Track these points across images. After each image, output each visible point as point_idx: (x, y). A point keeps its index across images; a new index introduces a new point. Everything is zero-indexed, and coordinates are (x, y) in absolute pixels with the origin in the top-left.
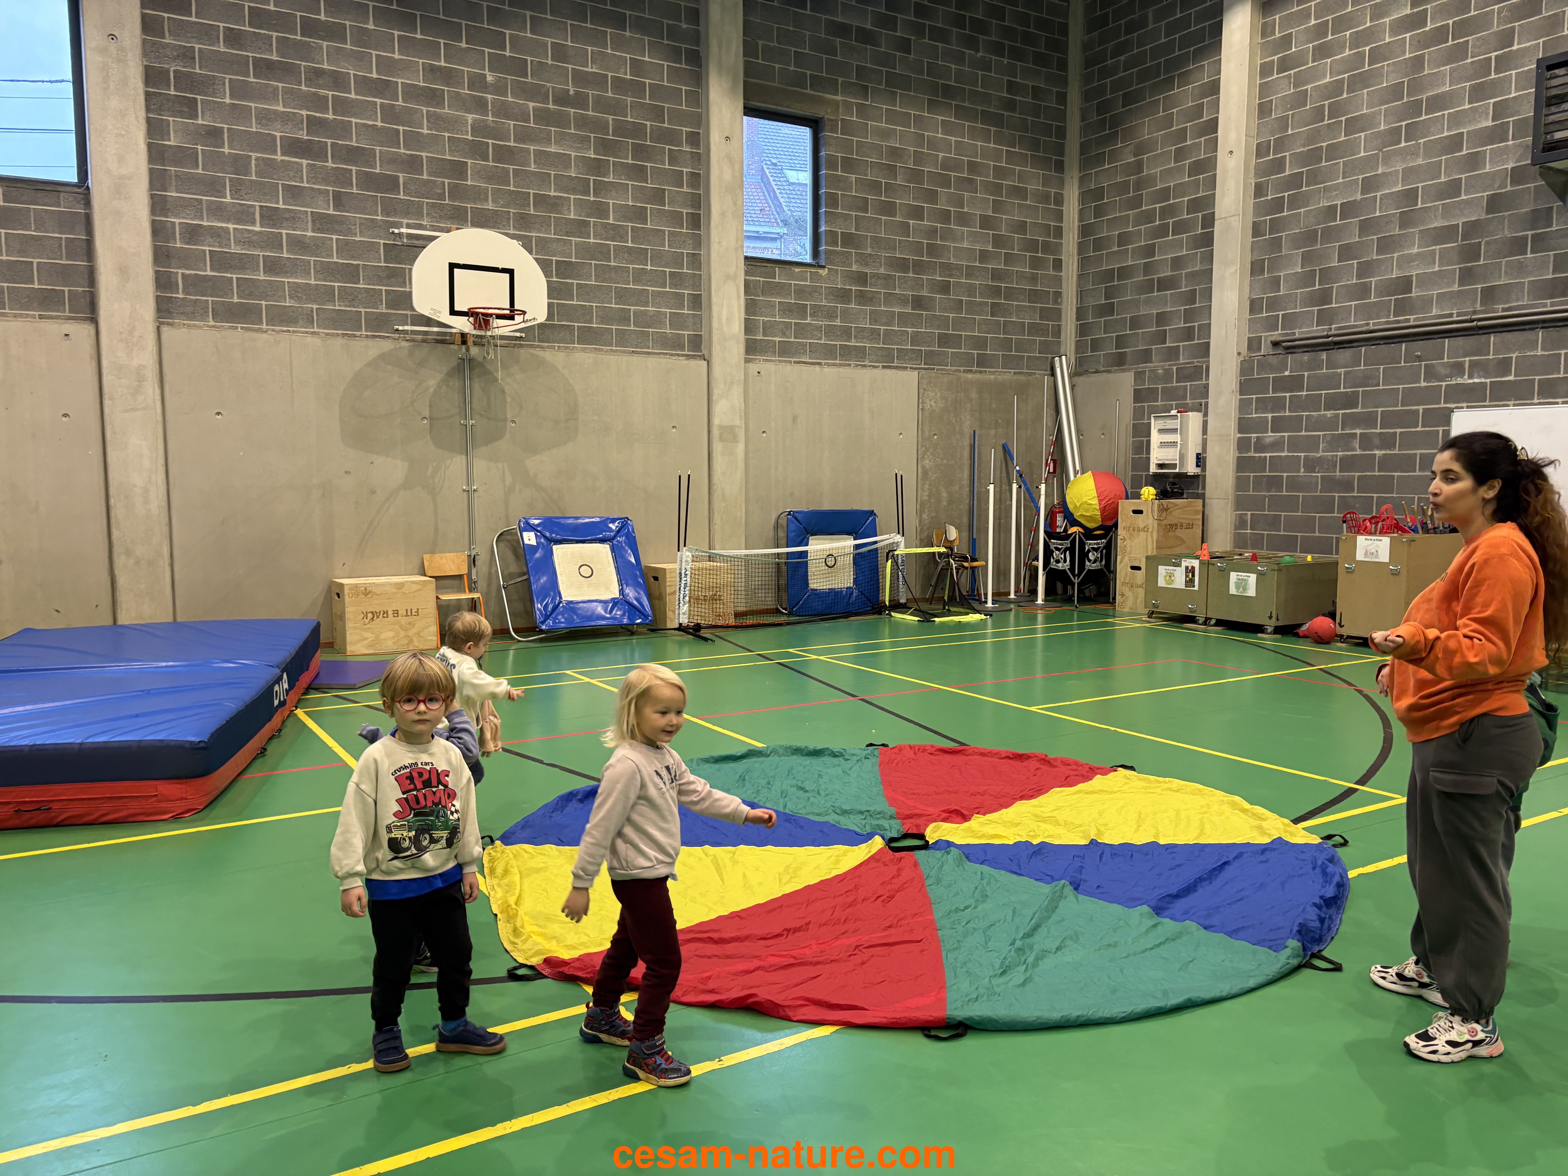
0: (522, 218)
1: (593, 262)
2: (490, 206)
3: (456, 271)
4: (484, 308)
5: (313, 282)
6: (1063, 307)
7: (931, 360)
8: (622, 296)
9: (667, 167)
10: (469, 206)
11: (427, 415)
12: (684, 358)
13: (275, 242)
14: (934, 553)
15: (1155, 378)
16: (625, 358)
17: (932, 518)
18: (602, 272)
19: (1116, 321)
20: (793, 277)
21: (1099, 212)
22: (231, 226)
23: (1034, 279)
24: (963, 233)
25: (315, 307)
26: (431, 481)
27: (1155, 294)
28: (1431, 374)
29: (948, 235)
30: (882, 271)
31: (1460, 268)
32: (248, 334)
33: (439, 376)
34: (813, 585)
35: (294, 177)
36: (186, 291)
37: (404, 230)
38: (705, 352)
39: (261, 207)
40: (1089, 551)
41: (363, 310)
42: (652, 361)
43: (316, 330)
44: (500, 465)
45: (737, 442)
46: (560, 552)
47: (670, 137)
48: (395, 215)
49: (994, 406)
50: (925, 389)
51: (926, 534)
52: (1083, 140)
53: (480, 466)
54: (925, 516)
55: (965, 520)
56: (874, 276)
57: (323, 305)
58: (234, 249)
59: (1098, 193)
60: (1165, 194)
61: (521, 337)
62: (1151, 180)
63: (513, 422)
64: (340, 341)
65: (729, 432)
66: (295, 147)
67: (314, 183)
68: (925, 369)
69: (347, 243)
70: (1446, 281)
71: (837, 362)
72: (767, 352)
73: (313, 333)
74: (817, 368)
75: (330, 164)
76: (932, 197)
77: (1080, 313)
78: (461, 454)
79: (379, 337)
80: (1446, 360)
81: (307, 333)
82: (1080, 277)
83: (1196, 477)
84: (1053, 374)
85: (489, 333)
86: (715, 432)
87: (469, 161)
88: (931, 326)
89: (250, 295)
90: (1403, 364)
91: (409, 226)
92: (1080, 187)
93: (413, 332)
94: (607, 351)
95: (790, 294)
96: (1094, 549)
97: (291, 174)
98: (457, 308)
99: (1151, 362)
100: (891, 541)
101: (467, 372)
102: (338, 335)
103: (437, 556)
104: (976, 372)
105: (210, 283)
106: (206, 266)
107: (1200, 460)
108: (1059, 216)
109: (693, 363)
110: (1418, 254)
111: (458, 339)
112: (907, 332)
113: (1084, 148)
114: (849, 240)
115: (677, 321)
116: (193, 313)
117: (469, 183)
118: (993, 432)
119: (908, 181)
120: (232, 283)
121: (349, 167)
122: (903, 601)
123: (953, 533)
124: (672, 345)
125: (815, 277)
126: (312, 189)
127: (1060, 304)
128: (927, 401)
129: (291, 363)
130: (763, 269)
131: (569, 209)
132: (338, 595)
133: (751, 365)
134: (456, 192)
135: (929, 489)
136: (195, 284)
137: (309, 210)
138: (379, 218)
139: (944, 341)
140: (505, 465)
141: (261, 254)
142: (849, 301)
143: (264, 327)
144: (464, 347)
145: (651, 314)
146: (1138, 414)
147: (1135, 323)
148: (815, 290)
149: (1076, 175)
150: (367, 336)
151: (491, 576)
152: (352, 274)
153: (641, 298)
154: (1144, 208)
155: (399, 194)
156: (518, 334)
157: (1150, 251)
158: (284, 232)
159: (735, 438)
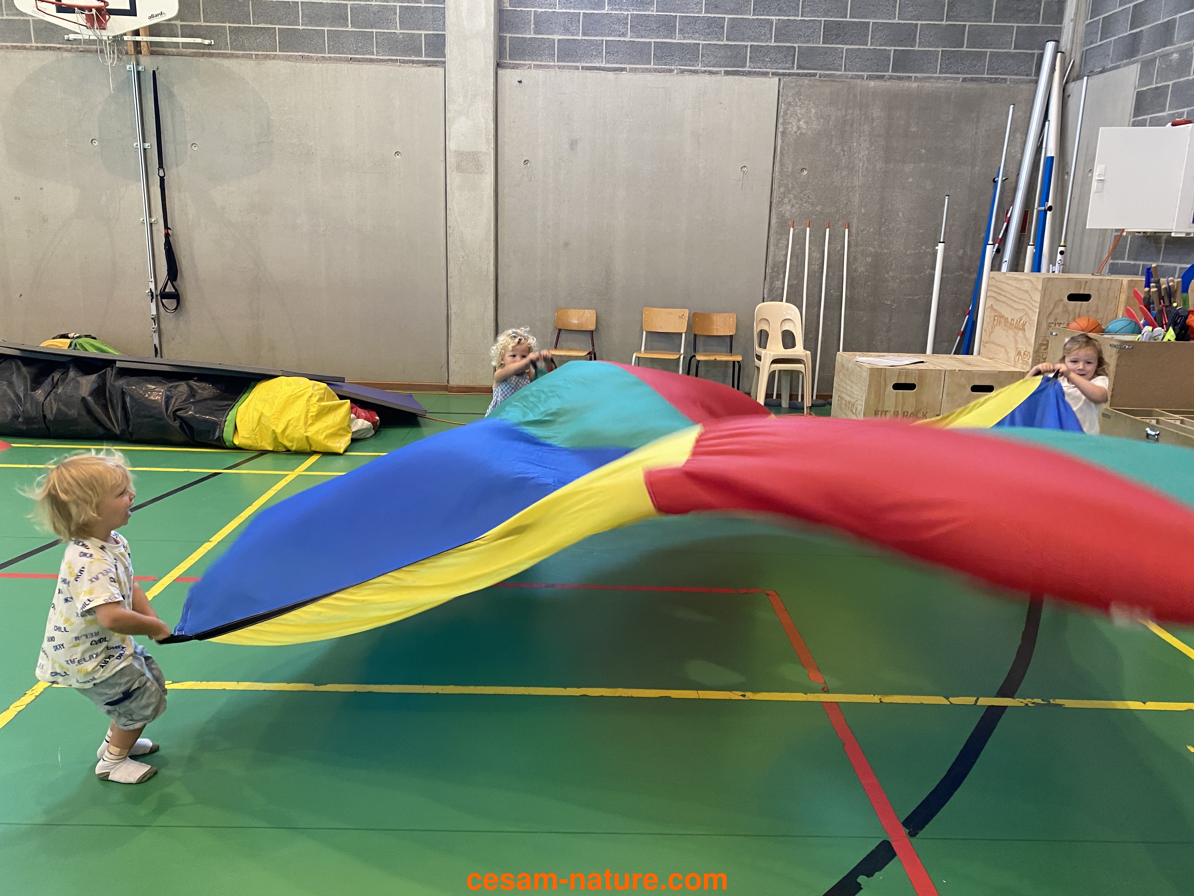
7: (810, 61)
15: (1167, 70)
16: (340, 68)
26: (105, 211)
33: (107, 92)
38: (443, 56)
42: (377, 71)
44: (181, 195)
45: (482, 173)
49: (913, 129)
50: (789, 104)
61: (210, 45)
63: (194, 144)
65: (471, 160)
68: (797, 75)
71: (649, 66)
72: (539, 55)
78: (137, 181)
79: (50, 48)
86: (451, 160)
88: (814, 12)
94: (316, 59)
99: (1168, 44)
101: (137, 86)
102: (6, 47)
104: (891, 78)
109: (430, 71)
111: (132, 48)
112: (769, 22)
115: (411, 17)
124: (406, 49)
128: (792, 120)
133: (505, 71)
139: (836, 32)
140: (187, 194)
144: (134, 57)
145: (375, 9)
150: (34, 48)
159: (479, 168)
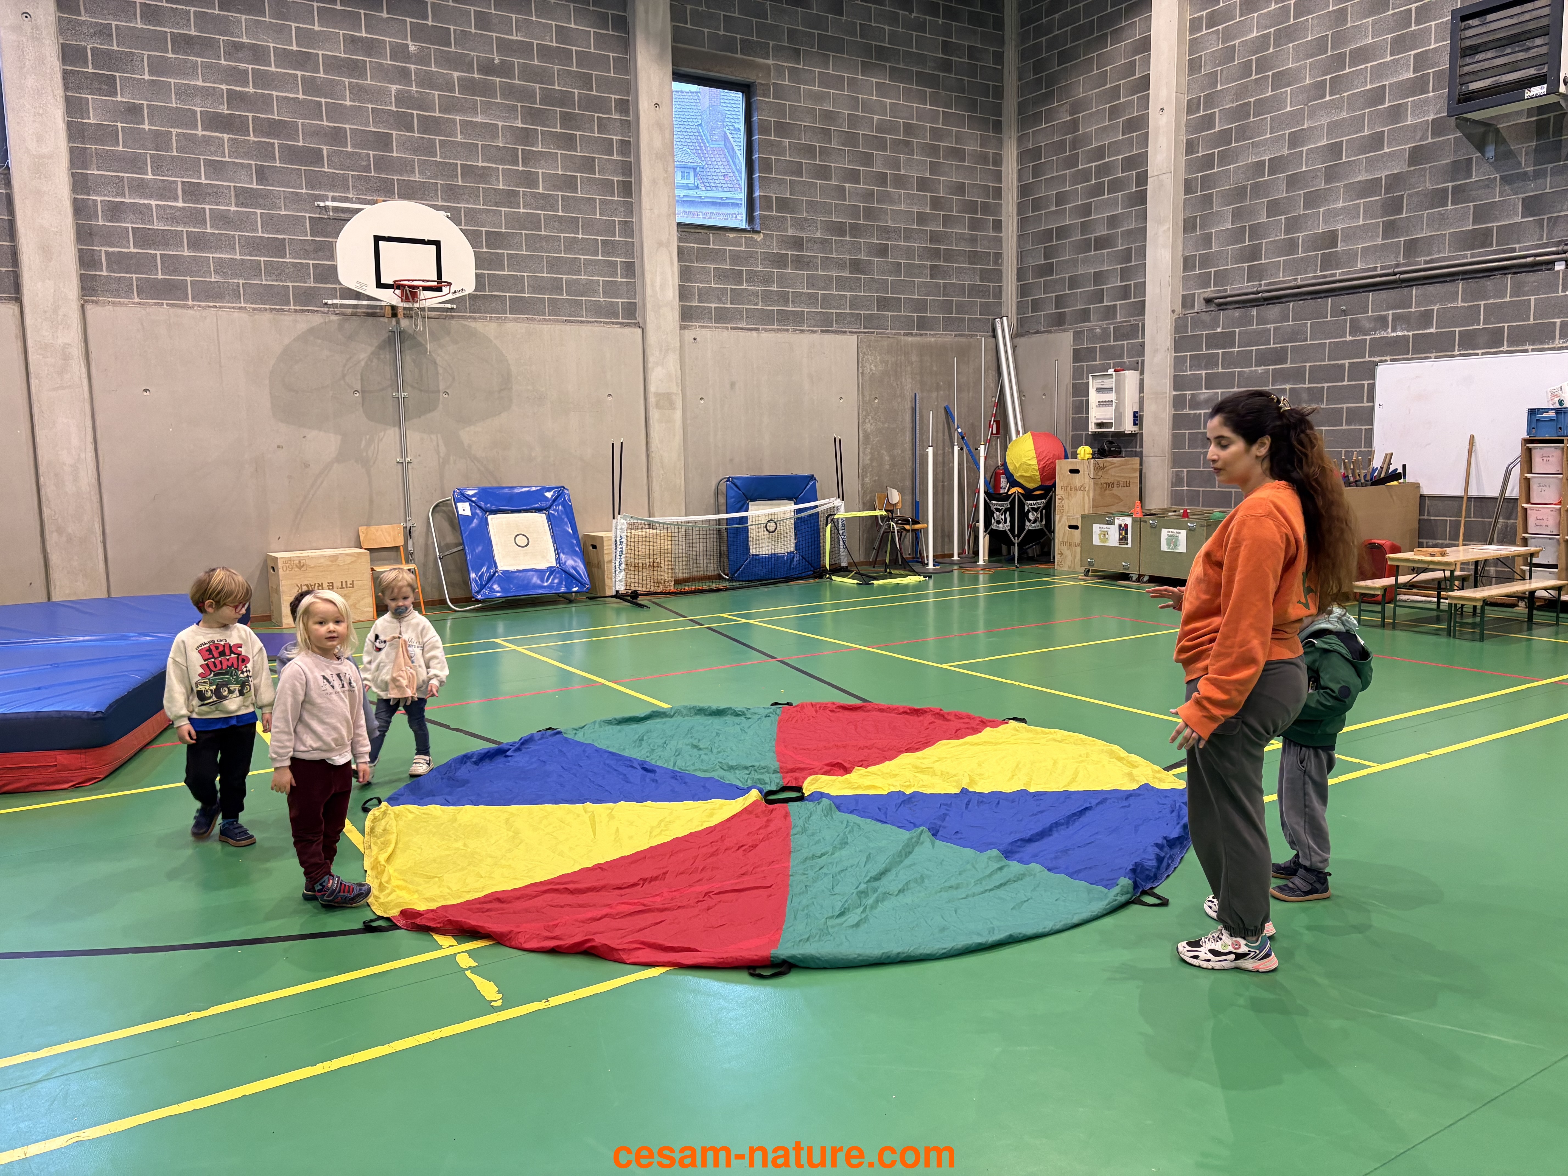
0: (451, 190)
1: (523, 232)
2: (417, 177)
3: (381, 243)
4: (408, 280)
5: (238, 257)
6: (1004, 268)
7: (870, 324)
8: (554, 265)
9: (596, 135)
10: (395, 178)
11: (359, 389)
12: (619, 326)
13: (197, 217)
14: (876, 517)
15: (1093, 337)
16: (558, 327)
17: (875, 481)
18: (533, 242)
19: (1055, 281)
20: (728, 242)
21: (1037, 171)
22: (153, 203)
23: (973, 240)
24: (900, 196)
25: (241, 282)
26: (365, 454)
27: (1093, 253)
28: (1356, 328)
29: (885, 197)
30: (818, 235)
31: (1383, 222)
32: (173, 310)
33: (370, 350)
34: (754, 550)
35: (216, 152)
36: (110, 269)
37: (329, 203)
38: (639, 319)
39: (183, 182)
40: (1029, 511)
41: (290, 284)
42: (586, 330)
43: (243, 305)
44: (434, 437)
45: (674, 409)
46: (495, 522)
47: (599, 105)
48: (320, 189)
49: (935, 369)
50: (864, 353)
51: (868, 498)
52: (1020, 99)
53: (414, 437)
54: (867, 480)
55: (908, 483)
56: (809, 240)
57: (250, 279)
58: (157, 225)
59: (1036, 153)
60: (1100, 153)
61: (452, 309)
62: (1086, 139)
63: (446, 393)
64: (267, 316)
65: (666, 399)
66: (215, 122)
67: (236, 158)
68: (865, 333)
69: (272, 216)
70: (1370, 234)
71: (775, 327)
72: (703, 319)
73: (240, 308)
74: (754, 333)
75: (252, 138)
76: (868, 160)
77: (1021, 274)
78: (394, 426)
79: (308, 311)
80: (1370, 314)
81: (233, 308)
82: (1020, 237)
83: (1133, 435)
84: (995, 336)
85: (416, 305)
86: (652, 400)
87: (394, 133)
88: (870, 290)
89: (175, 271)
90: (1329, 319)
91: (334, 199)
92: (1019, 146)
93: (342, 306)
94: (539, 321)
95: (725, 260)
96: (1033, 509)
97: (213, 149)
98: (384, 281)
99: (1089, 322)
100: (831, 505)
101: (398, 345)
102: (266, 310)
103: (373, 529)
104: (916, 334)
105: (134, 261)
106: (129, 243)
107: (1137, 418)
108: (998, 176)
109: (627, 331)
110: (1343, 208)
111: (388, 312)
112: (845, 296)
113: (1022, 108)
114: (783, 204)
115: (610, 289)
116: (118, 290)
117: (395, 154)
118: (934, 395)
119: (843, 145)
120: (156, 260)
121: (272, 141)
122: (844, 564)
123: (895, 496)
124: (606, 313)
125: (750, 242)
126: (234, 163)
127: (1001, 265)
128: (867, 364)
129: (218, 339)
130: (697, 235)
131: (498, 180)
132: (273, 568)
133: (686, 331)
134: (382, 164)
135: (871, 453)
136: (118, 261)
137: (232, 184)
138: (304, 191)
139: (883, 303)
140: (439, 435)
141: (185, 230)
142: (785, 266)
143: (190, 302)
144: (394, 319)
145: (584, 282)
146: (1078, 373)
147: (1074, 282)
148: (751, 255)
149: (1014, 134)
150: (296, 311)
151: (427, 547)
152: (278, 248)
153: (573, 266)
154: (1080, 167)
155: (323, 166)
156: (449, 306)
157: (1086, 210)
158: (207, 207)
159: (672, 406)
